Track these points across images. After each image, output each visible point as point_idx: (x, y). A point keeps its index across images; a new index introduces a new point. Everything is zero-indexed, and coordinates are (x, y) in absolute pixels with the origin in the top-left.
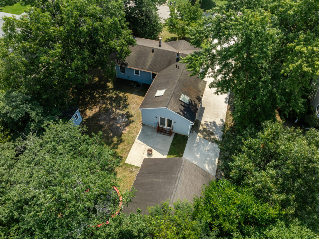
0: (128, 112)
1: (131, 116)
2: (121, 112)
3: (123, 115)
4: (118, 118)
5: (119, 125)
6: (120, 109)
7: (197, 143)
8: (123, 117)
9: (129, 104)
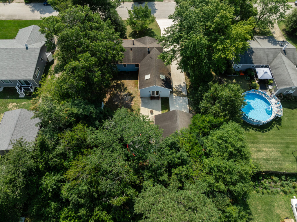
0: (128, 92)
1: (132, 94)
2: (124, 93)
3: (126, 95)
4: (124, 98)
5: (127, 102)
6: (123, 92)
7: (175, 99)
8: (127, 96)
9: (127, 87)
